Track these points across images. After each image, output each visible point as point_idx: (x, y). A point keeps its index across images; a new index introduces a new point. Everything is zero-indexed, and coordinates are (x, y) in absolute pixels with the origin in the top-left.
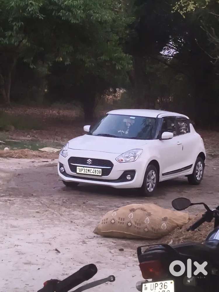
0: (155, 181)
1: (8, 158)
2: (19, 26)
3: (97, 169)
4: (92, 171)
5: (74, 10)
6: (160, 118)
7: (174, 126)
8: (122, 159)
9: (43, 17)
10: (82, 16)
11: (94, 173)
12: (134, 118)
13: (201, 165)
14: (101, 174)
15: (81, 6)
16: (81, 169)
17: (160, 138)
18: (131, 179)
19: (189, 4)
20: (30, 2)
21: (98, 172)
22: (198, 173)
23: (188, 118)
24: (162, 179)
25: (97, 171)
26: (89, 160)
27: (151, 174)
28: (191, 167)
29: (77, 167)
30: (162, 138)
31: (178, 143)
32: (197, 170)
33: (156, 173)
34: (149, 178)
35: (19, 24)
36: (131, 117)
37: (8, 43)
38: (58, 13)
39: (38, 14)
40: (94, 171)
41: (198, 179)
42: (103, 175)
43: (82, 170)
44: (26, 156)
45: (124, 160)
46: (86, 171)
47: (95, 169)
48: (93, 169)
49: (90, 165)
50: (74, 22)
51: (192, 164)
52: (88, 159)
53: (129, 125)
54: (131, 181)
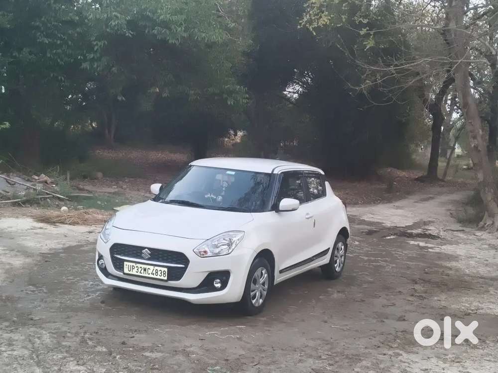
0: (266, 287)
1: (57, 224)
2: (101, 45)
3: (159, 268)
4: (150, 272)
5: (173, 27)
6: (278, 174)
7: (300, 184)
8: (207, 249)
9: (131, 34)
10: (183, 35)
11: (153, 274)
12: (233, 173)
13: (343, 247)
14: (166, 278)
15: (183, 23)
16: (132, 267)
17: (276, 208)
18: (221, 287)
19: (321, 17)
20: (114, 14)
21: (161, 273)
22: (338, 261)
23: (322, 173)
24: (279, 278)
25: (158, 271)
26: (147, 249)
27: (260, 275)
28: (327, 254)
29: (125, 263)
30: (281, 208)
31: (307, 217)
32: (336, 257)
33: (268, 272)
34: (255, 282)
35: (101, 43)
36: (229, 172)
37: (88, 68)
38: (152, 31)
39: (125, 31)
40: (154, 272)
41: (337, 269)
42: (170, 278)
43: (133, 269)
44: (85, 221)
45: (209, 251)
46: (140, 270)
47: (156, 268)
48: (152, 268)
49: (149, 259)
50: (172, 42)
51: (329, 248)
52: (144, 248)
53: (225, 185)
54: (222, 290)
